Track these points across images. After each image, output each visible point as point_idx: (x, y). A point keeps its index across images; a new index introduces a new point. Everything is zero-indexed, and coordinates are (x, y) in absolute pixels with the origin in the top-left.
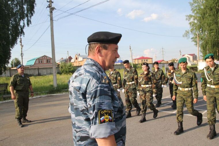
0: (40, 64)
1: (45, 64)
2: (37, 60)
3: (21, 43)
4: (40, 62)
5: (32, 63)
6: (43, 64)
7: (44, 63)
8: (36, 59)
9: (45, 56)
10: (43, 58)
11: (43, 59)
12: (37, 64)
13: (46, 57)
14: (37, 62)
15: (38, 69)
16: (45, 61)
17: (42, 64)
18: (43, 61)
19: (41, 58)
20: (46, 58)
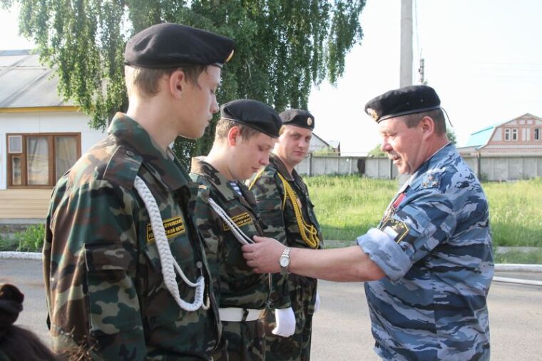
0: (507, 143)
1: (526, 143)
2: (500, 130)
3: (423, 74)
4: (511, 137)
5: (483, 140)
6: (520, 142)
7: (524, 139)
8: (497, 128)
9: (528, 117)
10: (522, 122)
11: (520, 127)
12: (497, 143)
13: (533, 118)
14: (499, 137)
15: (480, 159)
16: (526, 134)
17: (514, 143)
18: (520, 133)
19: (514, 123)
20: (530, 122)
